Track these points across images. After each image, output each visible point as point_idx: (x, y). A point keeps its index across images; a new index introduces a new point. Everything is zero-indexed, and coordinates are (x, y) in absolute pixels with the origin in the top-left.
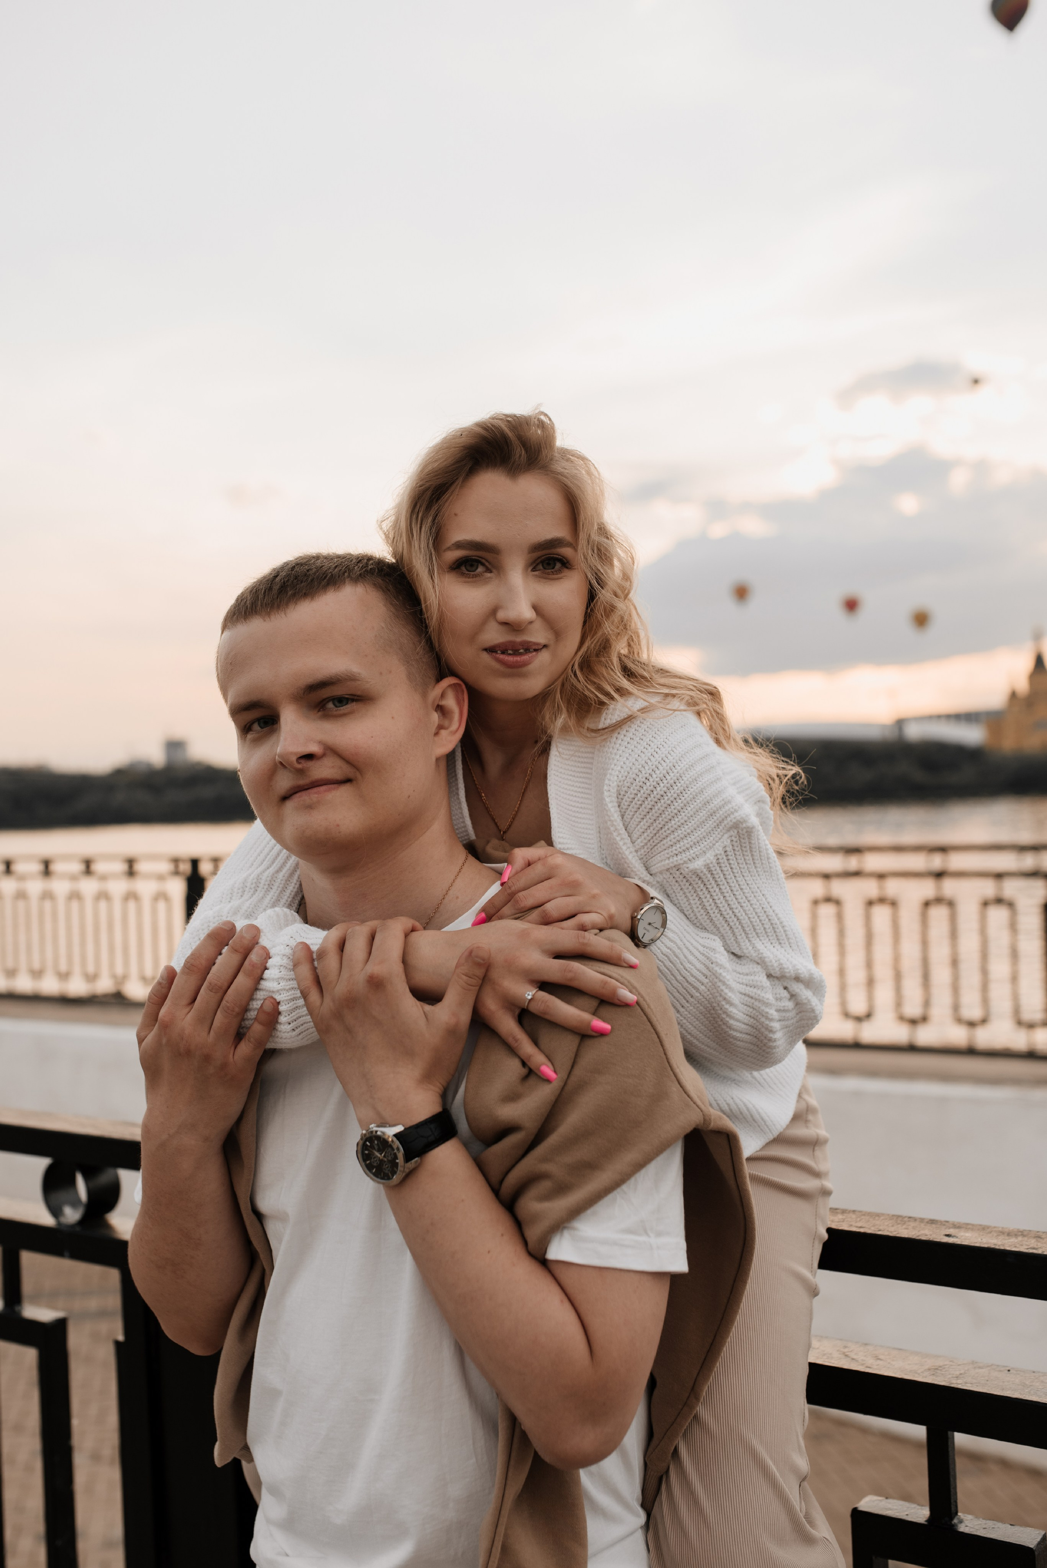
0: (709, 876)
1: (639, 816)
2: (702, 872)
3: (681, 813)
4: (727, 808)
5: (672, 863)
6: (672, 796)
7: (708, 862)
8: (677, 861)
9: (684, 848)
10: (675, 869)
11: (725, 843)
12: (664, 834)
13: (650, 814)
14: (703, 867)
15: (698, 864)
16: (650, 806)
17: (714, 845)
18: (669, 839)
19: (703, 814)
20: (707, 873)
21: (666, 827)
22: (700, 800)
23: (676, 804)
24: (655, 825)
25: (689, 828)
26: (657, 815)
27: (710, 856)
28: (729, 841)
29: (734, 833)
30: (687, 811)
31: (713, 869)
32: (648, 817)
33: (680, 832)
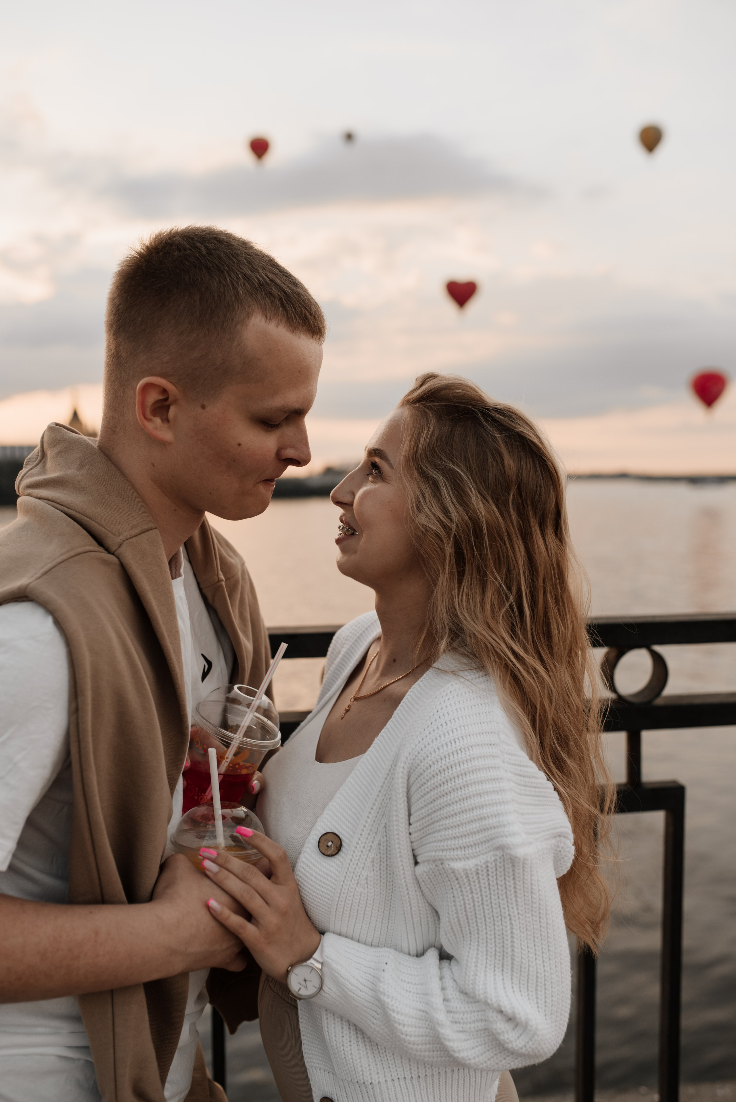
0: (466, 880)
1: (423, 803)
2: (459, 874)
3: (457, 817)
4: (499, 830)
5: (438, 856)
6: (454, 798)
7: (467, 867)
8: (441, 856)
9: (449, 847)
10: (439, 862)
11: (489, 859)
12: (438, 828)
13: (432, 805)
14: (461, 870)
15: (457, 865)
16: (434, 798)
17: (479, 855)
18: (440, 834)
19: (475, 826)
20: (464, 877)
21: (441, 823)
22: (477, 813)
23: (455, 807)
24: (433, 816)
25: (459, 833)
26: (437, 808)
27: (471, 864)
28: (493, 858)
29: (499, 853)
30: (462, 817)
31: (470, 875)
32: (430, 806)
33: (450, 832)
